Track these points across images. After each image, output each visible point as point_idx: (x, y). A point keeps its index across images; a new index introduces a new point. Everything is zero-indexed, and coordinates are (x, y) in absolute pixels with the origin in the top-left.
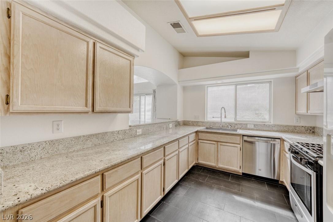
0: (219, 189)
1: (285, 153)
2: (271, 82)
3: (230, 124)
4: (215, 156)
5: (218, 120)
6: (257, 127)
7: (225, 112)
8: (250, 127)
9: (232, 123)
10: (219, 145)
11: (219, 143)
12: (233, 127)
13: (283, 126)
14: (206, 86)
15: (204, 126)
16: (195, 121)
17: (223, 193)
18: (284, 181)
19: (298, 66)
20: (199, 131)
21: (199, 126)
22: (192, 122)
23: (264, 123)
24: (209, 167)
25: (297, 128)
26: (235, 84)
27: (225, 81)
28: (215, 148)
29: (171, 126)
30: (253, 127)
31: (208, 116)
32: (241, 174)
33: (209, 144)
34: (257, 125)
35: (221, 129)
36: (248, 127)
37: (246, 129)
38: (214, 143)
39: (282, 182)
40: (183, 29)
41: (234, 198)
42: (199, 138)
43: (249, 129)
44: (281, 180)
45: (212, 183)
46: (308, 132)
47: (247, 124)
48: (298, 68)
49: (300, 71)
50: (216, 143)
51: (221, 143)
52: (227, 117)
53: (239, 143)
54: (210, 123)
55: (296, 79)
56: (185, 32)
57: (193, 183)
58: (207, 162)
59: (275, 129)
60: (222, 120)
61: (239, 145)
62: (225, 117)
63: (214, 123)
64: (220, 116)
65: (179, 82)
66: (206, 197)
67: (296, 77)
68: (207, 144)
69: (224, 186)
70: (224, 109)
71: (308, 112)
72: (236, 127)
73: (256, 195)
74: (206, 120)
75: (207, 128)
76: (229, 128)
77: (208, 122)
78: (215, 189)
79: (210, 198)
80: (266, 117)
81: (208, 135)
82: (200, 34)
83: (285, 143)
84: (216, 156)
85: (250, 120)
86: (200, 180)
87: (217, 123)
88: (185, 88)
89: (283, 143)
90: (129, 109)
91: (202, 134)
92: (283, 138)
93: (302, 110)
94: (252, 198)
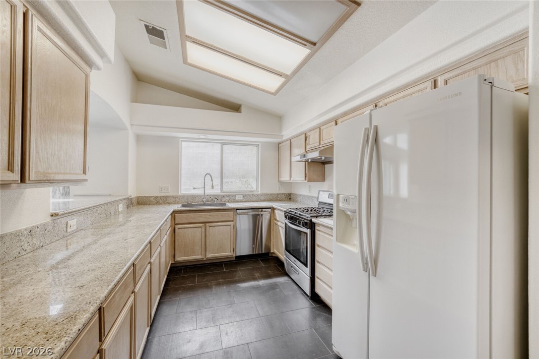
0: (219, 284)
1: (276, 222)
2: (258, 145)
3: (216, 197)
4: (201, 244)
5: (200, 192)
6: (246, 198)
7: (212, 181)
8: (239, 199)
9: (218, 196)
10: (208, 227)
11: (207, 224)
12: (219, 200)
13: (268, 194)
14: (180, 140)
15: (178, 203)
16: (160, 197)
17: (225, 287)
18: (275, 251)
19: (282, 134)
20: (177, 211)
21: (169, 203)
22: (156, 197)
23: (252, 193)
24: (192, 264)
25: (279, 196)
26: (221, 143)
27: (210, 137)
28: (201, 232)
29: (121, 207)
30: (242, 198)
31: (182, 187)
32: (234, 259)
33: (192, 229)
34: (246, 195)
35: (204, 204)
36: (237, 199)
37: (235, 202)
38: (201, 225)
39: (273, 253)
40: (165, 43)
41: (238, 286)
42: (177, 222)
43: (238, 202)
44: (271, 252)
45: (206, 281)
46: (287, 198)
47: (235, 195)
48: (282, 136)
49: (284, 139)
50: (203, 224)
51: (210, 224)
52: (214, 187)
53: (232, 219)
54: (188, 197)
55: (278, 146)
56: (166, 48)
57: (180, 292)
58: (190, 256)
59: (262, 198)
60: (206, 192)
61: (232, 223)
62: (213, 187)
63: (194, 197)
64: (203, 187)
65: (131, 125)
66: (209, 300)
67: (279, 144)
68: (190, 229)
69: (222, 279)
70: (211, 176)
71: (291, 179)
72: (223, 200)
73: (257, 275)
74: (180, 194)
75: (183, 206)
76: (214, 201)
77: (183, 197)
78: (214, 287)
79: (214, 299)
80: (254, 186)
81: (191, 214)
82: (189, 61)
83: (276, 211)
84: (203, 244)
85: (238, 190)
86: (188, 285)
87: (198, 196)
88: (139, 138)
89: (274, 212)
90: (83, 177)
91: (181, 214)
92: (274, 206)
93: (285, 178)
94: (255, 279)
